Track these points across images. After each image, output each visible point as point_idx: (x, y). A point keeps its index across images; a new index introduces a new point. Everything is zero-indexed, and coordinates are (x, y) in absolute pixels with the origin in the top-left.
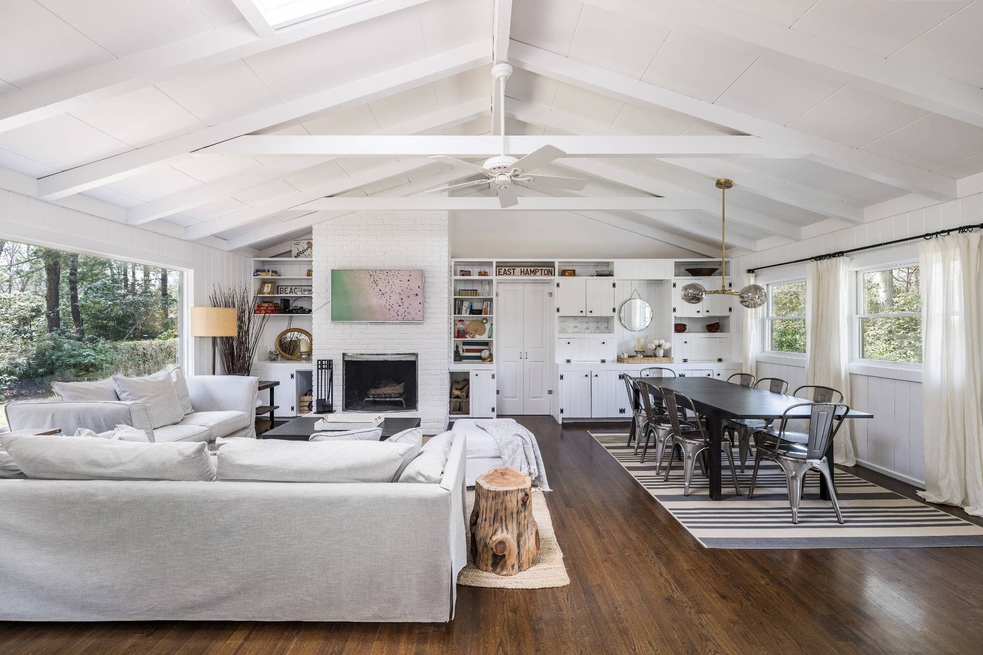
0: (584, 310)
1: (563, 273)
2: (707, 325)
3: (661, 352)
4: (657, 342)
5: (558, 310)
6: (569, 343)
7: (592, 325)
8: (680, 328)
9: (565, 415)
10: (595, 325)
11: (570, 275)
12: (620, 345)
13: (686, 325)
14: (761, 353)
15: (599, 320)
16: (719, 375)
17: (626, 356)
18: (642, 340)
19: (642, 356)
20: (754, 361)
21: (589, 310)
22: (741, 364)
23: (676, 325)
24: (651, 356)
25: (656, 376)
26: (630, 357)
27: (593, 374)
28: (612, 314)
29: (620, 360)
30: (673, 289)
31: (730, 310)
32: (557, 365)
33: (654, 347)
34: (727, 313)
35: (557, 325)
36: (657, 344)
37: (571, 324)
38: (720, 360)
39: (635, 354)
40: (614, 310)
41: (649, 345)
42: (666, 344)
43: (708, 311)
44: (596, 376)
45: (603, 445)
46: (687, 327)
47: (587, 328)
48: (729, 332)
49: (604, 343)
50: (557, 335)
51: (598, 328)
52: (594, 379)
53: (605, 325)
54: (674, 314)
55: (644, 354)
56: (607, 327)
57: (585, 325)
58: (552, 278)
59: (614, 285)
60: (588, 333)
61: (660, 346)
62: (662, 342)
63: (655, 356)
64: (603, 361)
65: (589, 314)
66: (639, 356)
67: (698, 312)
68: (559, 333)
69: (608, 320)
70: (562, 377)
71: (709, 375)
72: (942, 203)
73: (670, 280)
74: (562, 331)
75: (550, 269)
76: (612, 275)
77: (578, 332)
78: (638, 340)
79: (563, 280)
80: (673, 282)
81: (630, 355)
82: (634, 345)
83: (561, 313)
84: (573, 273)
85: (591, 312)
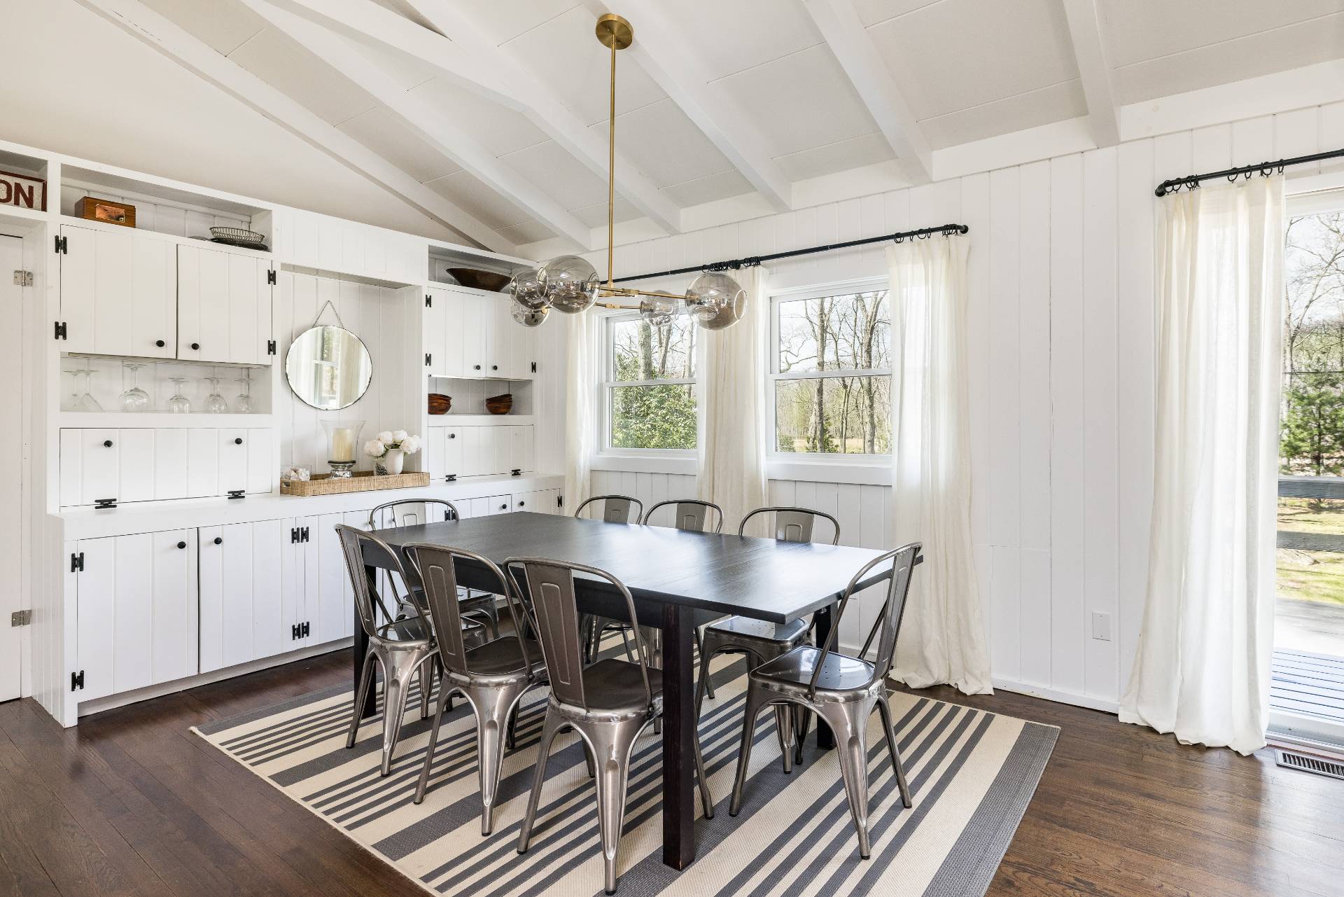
0: (170, 340)
1: (85, 209)
2: (487, 400)
3: (398, 462)
4: (388, 438)
5: (61, 331)
6: (108, 444)
7: (195, 390)
8: (439, 404)
9: (89, 692)
10: (206, 390)
11: (115, 219)
12: (286, 448)
13: (450, 398)
14: (598, 454)
15: (215, 371)
16: (522, 504)
17: (304, 476)
18: (349, 435)
19: (348, 474)
20: (587, 470)
21: (186, 340)
22: (561, 479)
23: (432, 397)
24: (369, 474)
25: (410, 522)
26: (314, 477)
27: (207, 537)
28: (265, 358)
29: (288, 487)
30: (426, 309)
31: (534, 367)
32: (58, 523)
33: (383, 450)
34: (526, 374)
35: (56, 383)
36: (390, 442)
37: (114, 384)
38: (516, 473)
39: (329, 469)
40: (272, 348)
41: (367, 444)
42: (411, 439)
43: (495, 368)
44: (218, 541)
45: (265, 771)
46: (452, 402)
47: (178, 399)
48: (531, 413)
49: (238, 441)
50: (55, 418)
51: (215, 397)
52: (210, 552)
53: (236, 390)
54: (426, 370)
55: (354, 468)
56: (246, 397)
57: (170, 390)
58: (34, 214)
59: (272, 277)
60: (181, 411)
61: (396, 446)
62: (401, 435)
63: (382, 472)
64: (236, 495)
65: (187, 354)
66: (340, 473)
67: (478, 367)
68: (63, 409)
69: (248, 373)
70: (77, 562)
71: (504, 507)
72: (908, 188)
73: (419, 287)
74: (78, 403)
75: (25, 184)
76: (264, 248)
77: (141, 409)
78: (339, 432)
79: (79, 231)
80: (425, 292)
81: (314, 473)
82: (324, 446)
83: (74, 342)
84: (126, 216)
85: (195, 347)
